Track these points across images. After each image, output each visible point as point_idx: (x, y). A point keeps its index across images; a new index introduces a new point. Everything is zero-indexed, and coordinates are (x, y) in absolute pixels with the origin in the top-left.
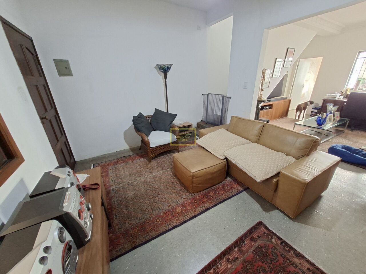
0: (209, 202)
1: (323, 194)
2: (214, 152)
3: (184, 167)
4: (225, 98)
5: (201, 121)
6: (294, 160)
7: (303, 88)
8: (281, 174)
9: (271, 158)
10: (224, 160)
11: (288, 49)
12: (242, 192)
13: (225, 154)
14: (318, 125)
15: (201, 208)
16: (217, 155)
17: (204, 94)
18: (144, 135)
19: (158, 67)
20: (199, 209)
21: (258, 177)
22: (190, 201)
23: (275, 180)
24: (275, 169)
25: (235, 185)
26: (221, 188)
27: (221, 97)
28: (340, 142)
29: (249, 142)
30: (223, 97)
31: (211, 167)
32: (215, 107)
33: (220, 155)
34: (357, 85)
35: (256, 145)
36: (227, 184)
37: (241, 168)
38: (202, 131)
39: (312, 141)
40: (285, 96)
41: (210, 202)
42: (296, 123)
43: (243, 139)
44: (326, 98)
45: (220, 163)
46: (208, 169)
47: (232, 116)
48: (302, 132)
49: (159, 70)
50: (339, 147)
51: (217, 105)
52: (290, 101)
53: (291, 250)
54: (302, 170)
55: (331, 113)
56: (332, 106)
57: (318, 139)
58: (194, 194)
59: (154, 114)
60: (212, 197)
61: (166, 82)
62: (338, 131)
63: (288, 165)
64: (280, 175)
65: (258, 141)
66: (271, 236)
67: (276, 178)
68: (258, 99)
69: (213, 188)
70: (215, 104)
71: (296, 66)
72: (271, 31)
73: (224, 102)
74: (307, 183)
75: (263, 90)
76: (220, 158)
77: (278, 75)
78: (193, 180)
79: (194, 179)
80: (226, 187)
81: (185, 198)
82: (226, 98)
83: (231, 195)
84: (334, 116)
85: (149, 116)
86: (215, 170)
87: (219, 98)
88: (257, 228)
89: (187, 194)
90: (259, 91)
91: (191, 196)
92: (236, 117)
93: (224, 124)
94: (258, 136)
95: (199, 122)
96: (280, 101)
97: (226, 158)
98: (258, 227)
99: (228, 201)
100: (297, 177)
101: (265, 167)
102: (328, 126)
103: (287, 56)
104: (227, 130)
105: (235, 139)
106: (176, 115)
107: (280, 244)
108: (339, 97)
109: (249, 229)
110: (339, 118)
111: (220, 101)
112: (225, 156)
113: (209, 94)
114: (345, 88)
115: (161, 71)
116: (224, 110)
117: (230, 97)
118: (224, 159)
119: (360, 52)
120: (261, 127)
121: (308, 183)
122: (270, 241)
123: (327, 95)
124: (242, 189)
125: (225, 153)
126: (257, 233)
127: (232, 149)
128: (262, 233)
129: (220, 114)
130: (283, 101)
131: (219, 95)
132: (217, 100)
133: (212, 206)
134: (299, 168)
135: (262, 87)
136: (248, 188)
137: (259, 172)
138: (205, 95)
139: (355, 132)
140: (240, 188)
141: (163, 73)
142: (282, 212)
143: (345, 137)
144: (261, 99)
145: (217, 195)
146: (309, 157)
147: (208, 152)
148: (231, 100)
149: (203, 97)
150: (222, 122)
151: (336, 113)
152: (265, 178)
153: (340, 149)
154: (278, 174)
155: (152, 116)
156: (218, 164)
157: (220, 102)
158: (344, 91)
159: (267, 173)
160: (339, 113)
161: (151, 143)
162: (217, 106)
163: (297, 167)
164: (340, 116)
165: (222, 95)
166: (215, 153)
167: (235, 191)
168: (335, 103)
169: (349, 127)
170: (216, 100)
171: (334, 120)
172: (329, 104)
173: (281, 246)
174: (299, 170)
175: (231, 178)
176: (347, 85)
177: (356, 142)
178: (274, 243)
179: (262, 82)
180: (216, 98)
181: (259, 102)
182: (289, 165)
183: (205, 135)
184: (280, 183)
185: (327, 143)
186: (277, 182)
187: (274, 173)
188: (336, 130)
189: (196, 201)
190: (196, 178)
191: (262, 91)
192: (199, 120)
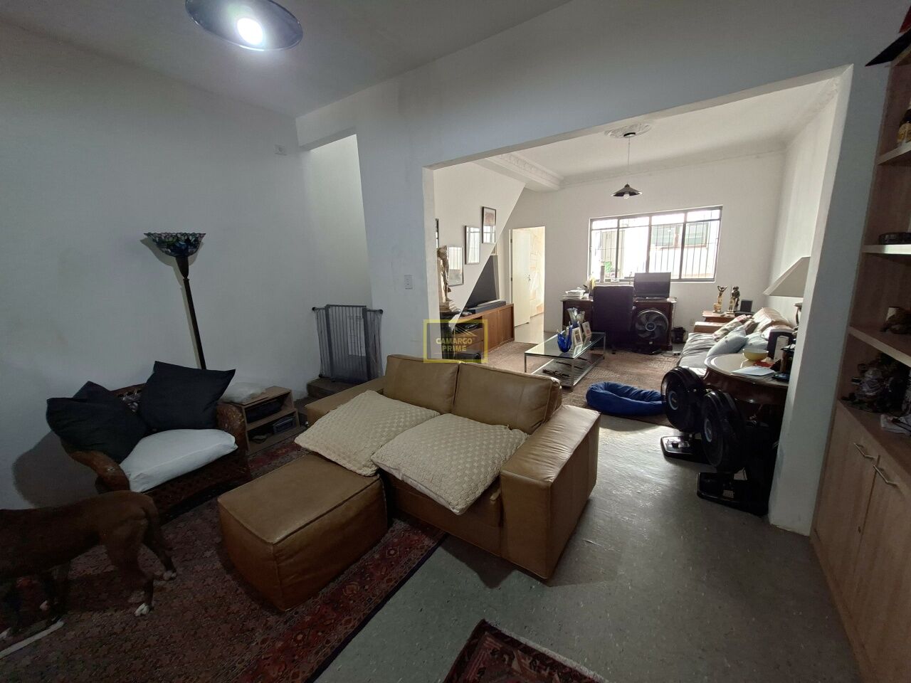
0: (343, 622)
1: (593, 494)
2: (348, 459)
3: (251, 533)
4: (368, 313)
5: (317, 377)
6: (524, 435)
7: (531, 282)
8: (502, 478)
9: (478, 443)
10: (375, 478)
11: (483, 208)
12: (434, 550)
13: (375, 460)
14: (561, 352)
15: (317, 653)
16: (353, 468)
17: (317, 306)
18: (100, 458)
19: (154, 240)
20: (313, 661)
21: (456, 502)
22: (279, 644)
23: (493, 497)
24: (489, 469)
25: (416, 538)
26: (378, 559)
27: (359, 312)
28: (601, 377)
29: (433, 415)
30: (365, 310)
31: (335, 508)
32: (349, 337)
33: (364, 466)
34: (602, 273)
35: (448, 417)
36: (396, 540)
37: (418, 488)
38: (313, 406)
39: (547, 388)
40: (501, 299)
41: (348, 618)
42: (527, 352)
43: (418, 409)
44: (565, 298)
45: (363, 487)
46: (326, 516)
47: (388, 356)
48: (536, 373)
49: (157, 249)
50: (601, 388)
51: (352, 331)
52: (512, 308)
53: (555, 671)
54: (539, 458)
55: (576, 326)
56: (576, 313)
57: (556, 382)
58: (297, 613)
59: (148, 380)
60: (352, 602)
61: (186, 282)
62: (594, 359)
63: (513, 451)
64: (502, 483)
65: (452, 407)
66: (509, 655)
67: (496, 491)
68: (440, 309)
69: (354, 568)
70: (349, 329)
71: (507, 240)
72: (438, 173)
73: (369, 323)
74: (550, 485)
75: (449, 291)
76: (364, 473)
77: (477, 258)
78: (278, 567)
79: (283, 564)
80: (392, 552)
81: (264, 642)
82: (372, 313)
83: (405, 573)
84: (583, 331)
85: (129, 390)
86: (351, 514)
87: (355, 315)
88: (476, 644)
89: (272, 619)
90: (440, 292)
91: (286, 623)
92: (398, 357)
93: (377, 377)
94: (451, 396)
95: (313, 382)
96: (494, 310)
97: (380, 471)
98: (477, 640)
99: (399, 594)
100: (532, 477)
101: (467, 472)
102: (578, 350)
103: (484, 222)
104: (381, 393)
105: (397, 413)
106: (232, 373)
107: (531, 668)
108: (583, 295)
109: (456, 658)
110: (591, 333)
111: (358, 322)
112: (376, 465)
113: (328, 307)
114: (589, 279)
115: (167, 253)
116: (371, 343)
117: (381, 311)
118: (375, 474)
119: (592, 220)
120: (453, 373)
121: (553, 484)
122: (507, 670)
123: (567, 292)
124: (433, 543)
125: (374, 458)
126: (476, 664)
127: (391, 442)
128: (488, 655)
129: (364, 355)
130: (500, 308)
131: (355, 308)
132: (352, 321)
133: (352, 630)
134: (533, 454)
135: (446, 284)
136: (447, 536)
137: (456, 487)
138: (319, 309)
139: (620, 355)
140: (428, 542)
141: (174, 258)
142: (525, 573)
143: (608, 368)
144: (448, 308)
145: (367, 587)
146: (550, 423)
147: (331, 465)
148: (384, 316)
149: (314, 314)
150: (372, 372)
151: (584, 324)
152: (471, 499)
153: (602, 391)
154: (497, 482)
155: (141, 388)
156: (357, 494)
157: (358, 325)
158: (587, 284)
159: (473, 484)
160: (587, 323)
161: (131, 478)
162: (353, 334)
163: (530, 453)
164: (592, 330)
165: (360, 307)
166: (349, 462)
167: (415, 555)
168: (581, 305)
169: (609, 347)
170: (348, 320)
171: (584, 337)
172: (570, 309)
173: (533, 671)
174: (533, 459)
175: (404, 521)
176: (590, 274)
177: (623, 374)
178: (517, 672)
179: (444, 272)
180: (348, 315)
181: (446, 314)
182: (516, 450)
183: (321, 416)
184: (505, 500)
185: (584, 382)
186: (500, 499)
187: (489, 481)
188: (593, 355)
189: (300, 637)
190: (291, 556)
191: (448, 294)
192: (313, 374)
